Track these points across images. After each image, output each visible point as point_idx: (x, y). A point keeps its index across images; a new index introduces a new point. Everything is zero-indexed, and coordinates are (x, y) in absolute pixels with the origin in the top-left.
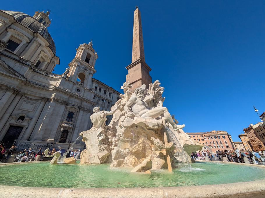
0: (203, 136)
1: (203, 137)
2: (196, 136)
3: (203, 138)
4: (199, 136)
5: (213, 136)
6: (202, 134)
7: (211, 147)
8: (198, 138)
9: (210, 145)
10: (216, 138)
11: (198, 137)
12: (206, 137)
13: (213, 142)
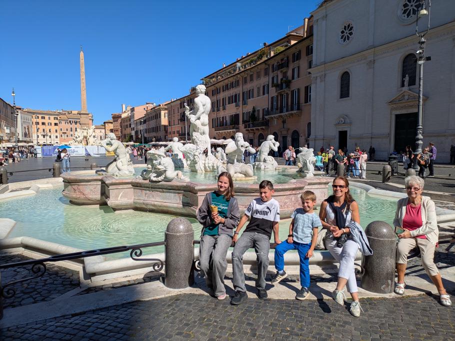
0: (59, 118)
1: (57, 119)
2: (47, 117)
3: (57, 121)
4: (52, 117)
5: (73, 120)
6: (58, 115)
7: (66, 135)
8: (50, 121)
9: (66, 133)
10: (76, 123)
11: (49, 118)
12: (63, 120)
13: (71, 128)
